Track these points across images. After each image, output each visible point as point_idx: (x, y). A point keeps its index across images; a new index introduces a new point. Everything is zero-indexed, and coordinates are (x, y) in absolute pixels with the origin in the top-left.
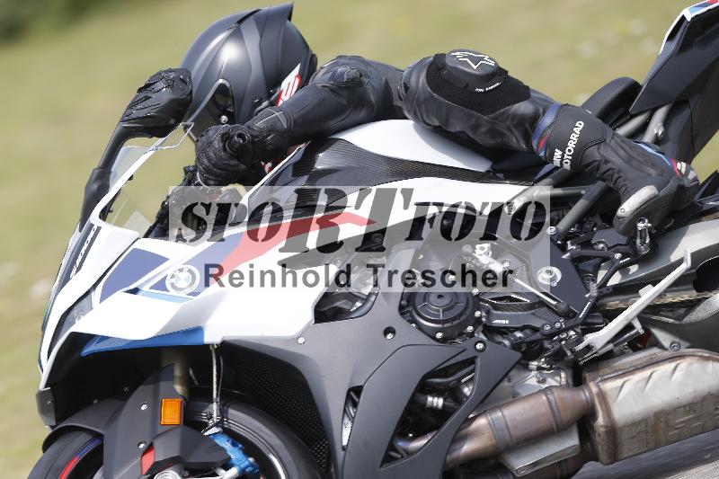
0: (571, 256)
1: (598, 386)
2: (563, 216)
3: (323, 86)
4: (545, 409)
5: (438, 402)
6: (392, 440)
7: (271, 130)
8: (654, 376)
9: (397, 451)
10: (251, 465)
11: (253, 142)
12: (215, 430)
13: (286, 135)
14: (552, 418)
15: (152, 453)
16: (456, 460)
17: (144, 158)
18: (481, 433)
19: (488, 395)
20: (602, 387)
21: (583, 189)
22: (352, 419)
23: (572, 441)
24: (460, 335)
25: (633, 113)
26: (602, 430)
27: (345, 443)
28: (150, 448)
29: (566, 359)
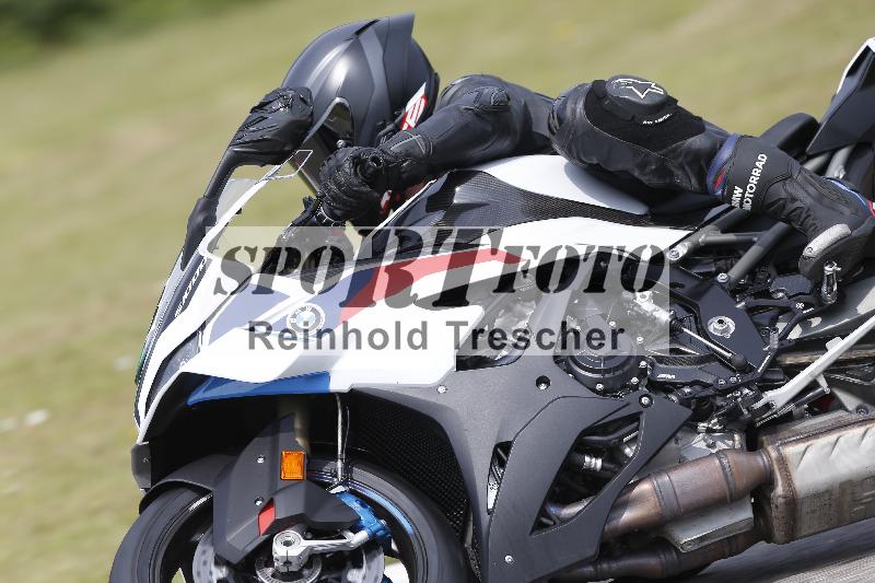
0: (745, 306)
1: (779, 450)
2: (732, 266)
3: (466, 109)
4: (719, 475)
5: (597, 463)
6: (544, 503)
7: (407, 155)
8: (841, 440)
9: (549, 517)
10: (383, 528)
11: (387, 168)
12: (340, 489)
13: (423, 162)
14: (724, 484)
15: (272, 509)
16: (616, 528)
17: (255, 189)
18: (644, 500)
19: (654, 455)
20: (782, 451)
21: (756, 236)
22: (499, 481)
23: (745, 514)
24: (624, 387)
25: (810, 154)
26: (781, 500)
27: (490, 506)
28: (270, 504)
29: (742, 418)
